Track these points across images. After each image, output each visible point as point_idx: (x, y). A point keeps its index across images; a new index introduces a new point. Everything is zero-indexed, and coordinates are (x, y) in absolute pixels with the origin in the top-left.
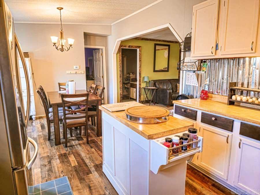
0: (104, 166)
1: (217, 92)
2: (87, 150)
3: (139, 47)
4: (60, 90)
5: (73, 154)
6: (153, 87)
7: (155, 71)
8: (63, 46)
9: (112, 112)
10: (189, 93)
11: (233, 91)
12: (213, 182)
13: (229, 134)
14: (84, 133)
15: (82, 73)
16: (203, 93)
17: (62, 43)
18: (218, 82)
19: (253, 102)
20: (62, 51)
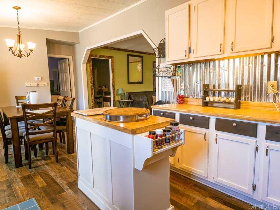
0: (79, 182)
1: (192, 96)
2: (57, 168)
3: (111, 57)
4: (18, 105)
5: (40, 175)
6: (129, 99)
7: (129, 83)
8: (22, 51)
9: (88, 116)
10: (165, 100)
11: (206, 93)
12: (195, 183)
13: (206, 131)
14: (51, 152)
15: (45, 85)
16: (179, 97)
17: (20, 48)
18: (192, 86)
19: (224, 101)
20: (20, 57)
